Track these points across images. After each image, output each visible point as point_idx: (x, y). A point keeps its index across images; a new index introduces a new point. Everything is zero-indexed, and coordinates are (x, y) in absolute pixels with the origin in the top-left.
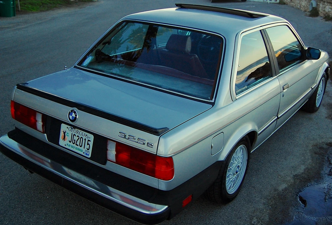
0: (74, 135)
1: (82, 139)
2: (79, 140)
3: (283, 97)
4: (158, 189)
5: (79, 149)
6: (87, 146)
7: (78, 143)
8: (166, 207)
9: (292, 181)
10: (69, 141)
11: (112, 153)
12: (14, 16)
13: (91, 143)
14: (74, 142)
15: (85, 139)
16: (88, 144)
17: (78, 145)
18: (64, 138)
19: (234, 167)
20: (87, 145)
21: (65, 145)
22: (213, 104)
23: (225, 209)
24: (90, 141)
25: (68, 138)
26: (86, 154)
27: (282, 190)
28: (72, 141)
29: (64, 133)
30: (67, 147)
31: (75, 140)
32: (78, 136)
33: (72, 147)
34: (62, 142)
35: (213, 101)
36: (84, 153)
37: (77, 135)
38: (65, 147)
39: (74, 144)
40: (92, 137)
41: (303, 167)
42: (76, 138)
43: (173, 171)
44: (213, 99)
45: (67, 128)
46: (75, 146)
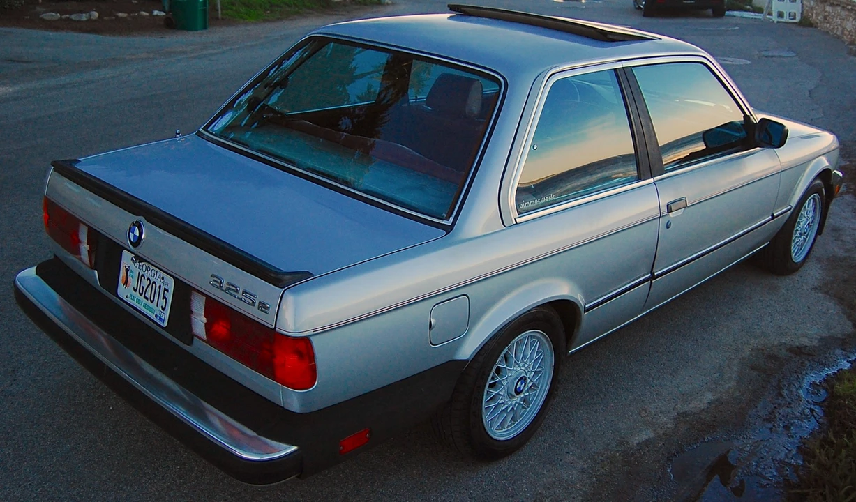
0: (143, 276)
1: (154, 286)
2: (150, 288)
4: (283, 408)
5: (149, 308)
6: (162, 302)
7: (148, 295)
8: (295, 448)
9: (669, 426)
10: (134, 288)
11: (199, 323)
12: (205, 28)
13: (170, 296)
14: (141, 292)
15: (160, 287)
16: (164, 298)
17: (147, 299)
18: (126, 283)
21: (127, 297)
22: (449, 229)
23: (485, 473)
24: (167, 291)
25: (133, 282)
26: (160, 319)
27: (638, 444)
28: (140, 290)
29: (127, 270)
30: (129, 301)
31: (143, 287)
32: (148, 279)
33: (139, 301)
34: (122, 291)
36: (156, 316)
37: (147, 276)
38: (125, 299)
39: (141, 295)
40: (171, 284)
41: (709, 397)
42: (145, 283)
43: (313, 368)
45: (132, 260)
46: (142, 298)
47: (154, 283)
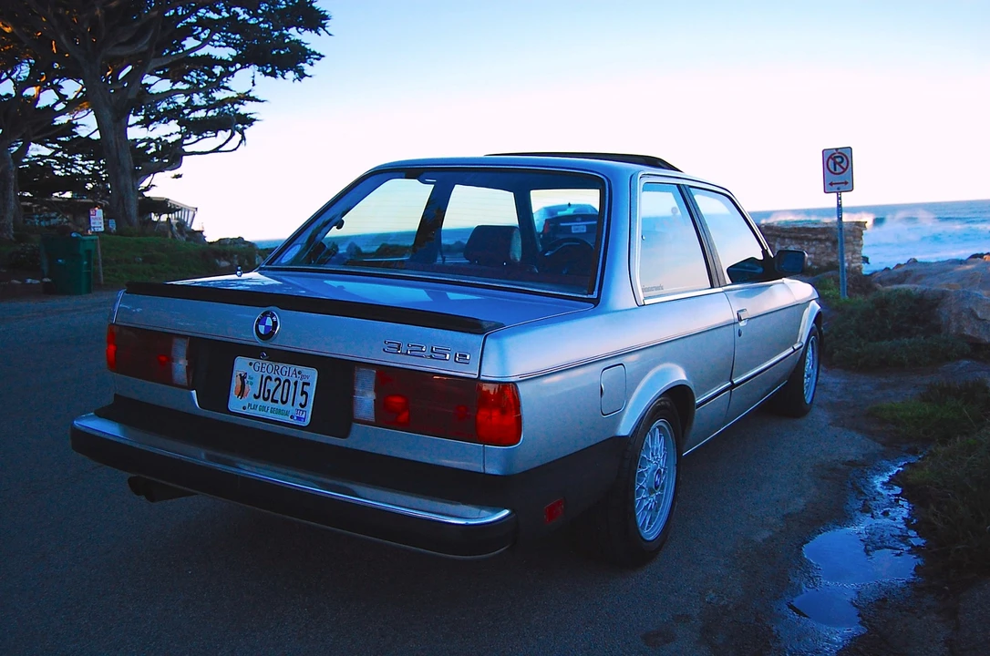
0: (269, 378)
1: (287, 384)
2: (280, 389)
3: (740, 335)
4: (484, 473)
5: (279, 412)
6: (301, 399)
7: (277, 396)
8: (506, 512)
9: (782, 525)
10: (255, 395)
11: (366, 400)
12: (89, 291)
13: (312, 390)
14: (266, 397)
15: (296, 383)
16: (303, 393)
17: (277, 402)
18: (242, 393)
19: (650, 471)
20: (302, 395)
21: (244, 408)
22: (596, 302)
23: (636, 577)
24: (308, 384)
25: (253, 389)
26: (299, 418)
28: (265, 395)
29: (243, 378)
30: (248, 412)
31: (269, 391)
32: (277, 379)
33: (263, 408)
34: (236, 404)
35: (595, 296)
36: (292, 417)
37: (274, 377)
38: (244, 412)
39: (265, 399)
40: (312, 375)
42: (271, 385)
43: (519, 420)
44: (596, 293)
45: (251, 364)
46: (269, 403)
47: (287, 381)
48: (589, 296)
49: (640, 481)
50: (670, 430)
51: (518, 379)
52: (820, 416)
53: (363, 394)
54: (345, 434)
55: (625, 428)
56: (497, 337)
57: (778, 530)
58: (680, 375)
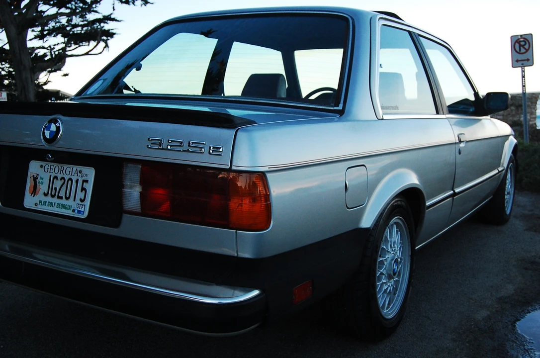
0: (56, 177)
1: (70, 182)
2: (64, 188)
4: (236, 257)
5: (64, 207)
6: (80, 195)
7: (62, 194)
8: (256, 292)
9: (497, 306)
10: (44, 193)
11: (133, 194)
13: (90, 187)
14: (53, 194)
15: (77, 181)
16: (83, 189)
17: (61, 198)
18: (34, 192)
19: (389, 259)
20: (82, 191)
21: (36, 205)
22: (341, 113)
24: (87, 181)
25: (43, 188)
26: (79, 212)
28: (52, 193)
29: (35, 179)
30: (40, 208)
31: (56, 189)
32: (63, 178)
33: (50, 204)
34: (29, 201)
35: (340, 107)
36: (74, 211)
37: (60, 176)
38: (36, 208)
39: (53, 196)
40: (90, 173)
41: (511, 287)
42: (58, 184)
44: (341, 105)
45: (41, 166)
46: (55, 200)
47: (70, 179)
48: (336, 108)
49: (380, 268)
50: (405, 227)
51: (266, 169)
52: (516, 225)
53: (131, 187)
54: (117, 224)
55: (367, 222)
56: (246, 131)
57: (494, 310)
58: (412, 179)
